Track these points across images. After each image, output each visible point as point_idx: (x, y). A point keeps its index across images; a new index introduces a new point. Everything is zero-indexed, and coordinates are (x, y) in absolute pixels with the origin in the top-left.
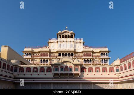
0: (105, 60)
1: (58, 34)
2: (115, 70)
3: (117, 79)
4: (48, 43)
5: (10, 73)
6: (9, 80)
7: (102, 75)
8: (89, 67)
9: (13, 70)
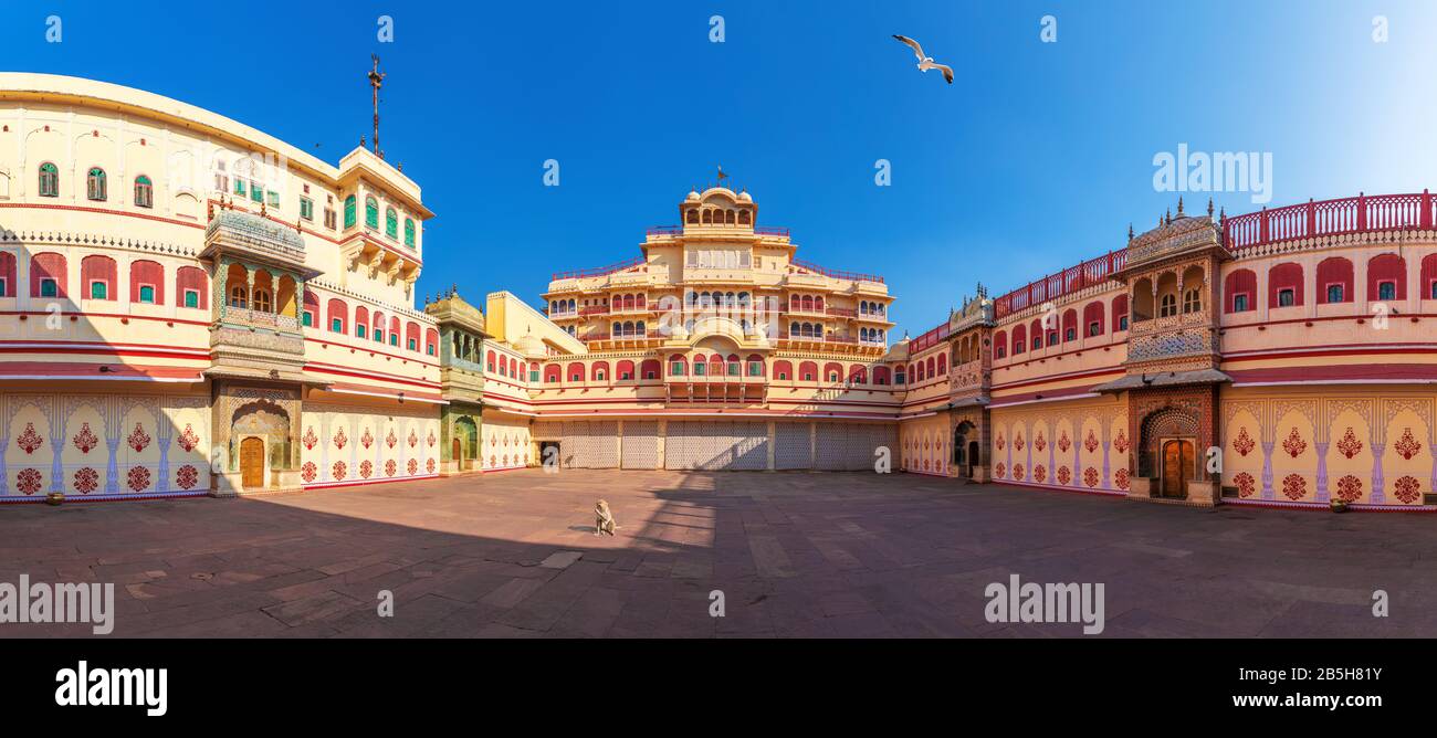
0: (873, 331)
1: (688, 205)
2: (893, 379)
3: (896, 411)
4: (645, 251)
5: (520, 388)
6: (520, 411)
7: (871, 392)
8: (803, 360)
9: (528, 376)
